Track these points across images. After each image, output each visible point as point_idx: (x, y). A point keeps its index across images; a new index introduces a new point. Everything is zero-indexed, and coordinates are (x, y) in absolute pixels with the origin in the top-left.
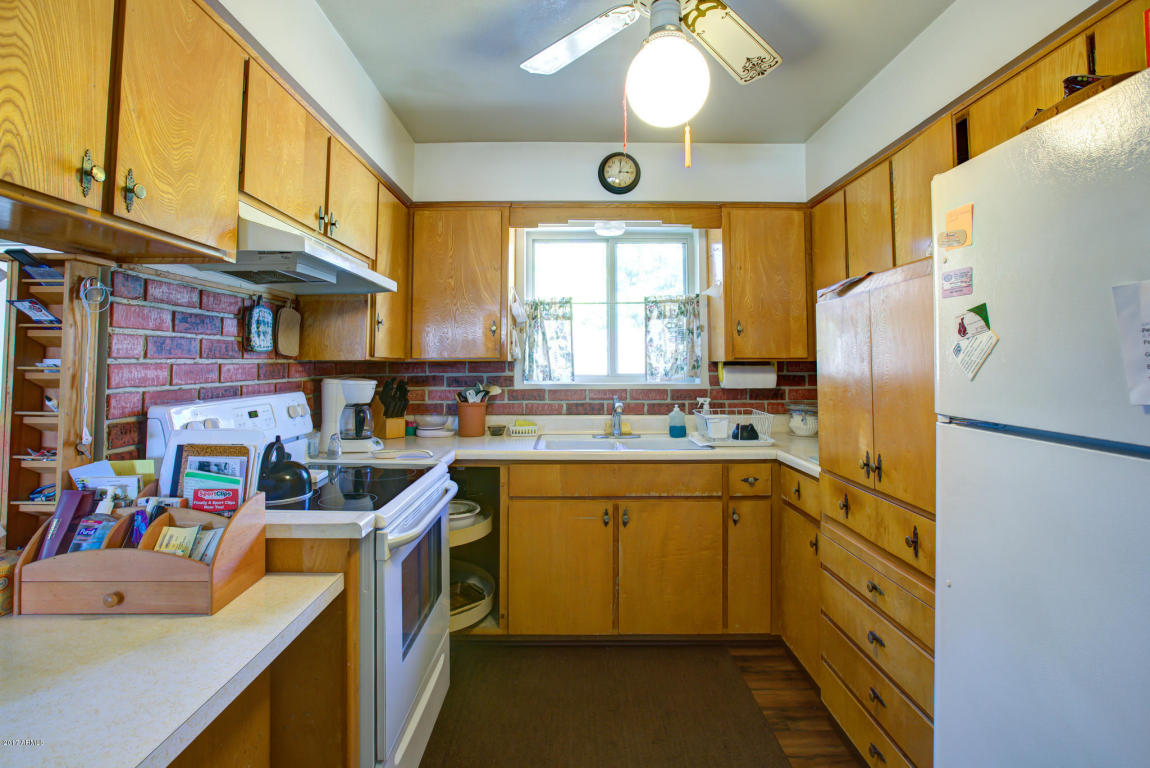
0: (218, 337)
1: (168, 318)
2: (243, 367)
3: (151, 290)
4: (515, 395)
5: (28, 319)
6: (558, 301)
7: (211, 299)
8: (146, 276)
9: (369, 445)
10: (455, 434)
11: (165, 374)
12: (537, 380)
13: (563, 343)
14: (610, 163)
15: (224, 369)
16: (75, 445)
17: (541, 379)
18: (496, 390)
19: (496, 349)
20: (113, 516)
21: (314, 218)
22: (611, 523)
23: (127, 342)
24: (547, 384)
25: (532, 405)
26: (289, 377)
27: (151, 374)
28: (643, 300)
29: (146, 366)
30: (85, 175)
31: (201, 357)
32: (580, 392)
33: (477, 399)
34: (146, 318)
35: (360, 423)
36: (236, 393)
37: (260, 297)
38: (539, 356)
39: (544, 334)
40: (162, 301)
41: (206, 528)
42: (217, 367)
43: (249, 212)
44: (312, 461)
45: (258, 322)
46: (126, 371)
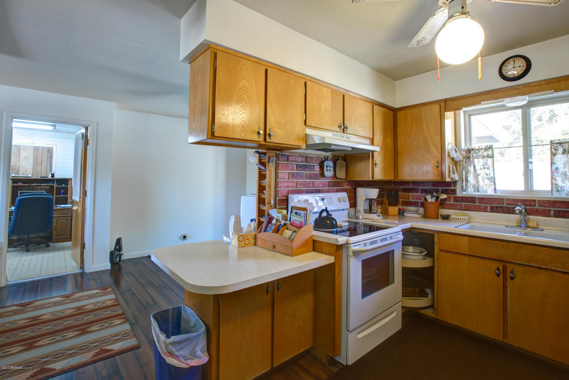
0: (312, 172)
1: (295, 166)
2: (322, 182)
3: (290, 158)
4: (457, 199)
5: (261, 169)
6: (483, 147)
7: (309, 159)
8: (288, 154)
9: (374, 216)
10: (422, 217)
11: (295, 184)
12: (470, 192)
13: (487, 171)
14: (506, 63)
15: (315, 183)
16: (269, 203)
17: (473, 191)
18: (444, 196)
19: (439, 175)
20: (276, 224)
21: (337, 127)
22: (501, 276)
23: (284, 174)
24: (476, 194)
25: (468, 205)
26: (342, 186)
27: (290, 184)
28: (549, 143)
29: (288, 182)
30: (259, 133)
31: (306, 179)
32: (500, 200)
33: (434, 200)
34: (288, 167)
35: (370, 206)
36: (318, 191)
37: (328, 157)
38: (471, 179)
39: (474, 166)
40: (293, 161)
41: (294, 232)
42: (312, 183)
43: (309, 131)
44: (350, 220)
45: (327, 166)
46: (282, 183)
